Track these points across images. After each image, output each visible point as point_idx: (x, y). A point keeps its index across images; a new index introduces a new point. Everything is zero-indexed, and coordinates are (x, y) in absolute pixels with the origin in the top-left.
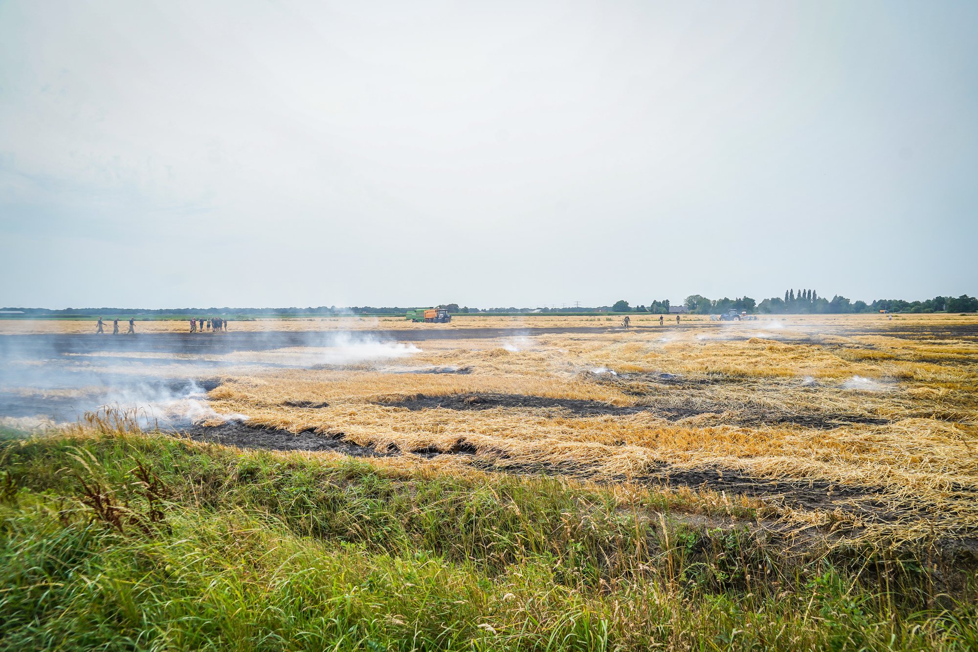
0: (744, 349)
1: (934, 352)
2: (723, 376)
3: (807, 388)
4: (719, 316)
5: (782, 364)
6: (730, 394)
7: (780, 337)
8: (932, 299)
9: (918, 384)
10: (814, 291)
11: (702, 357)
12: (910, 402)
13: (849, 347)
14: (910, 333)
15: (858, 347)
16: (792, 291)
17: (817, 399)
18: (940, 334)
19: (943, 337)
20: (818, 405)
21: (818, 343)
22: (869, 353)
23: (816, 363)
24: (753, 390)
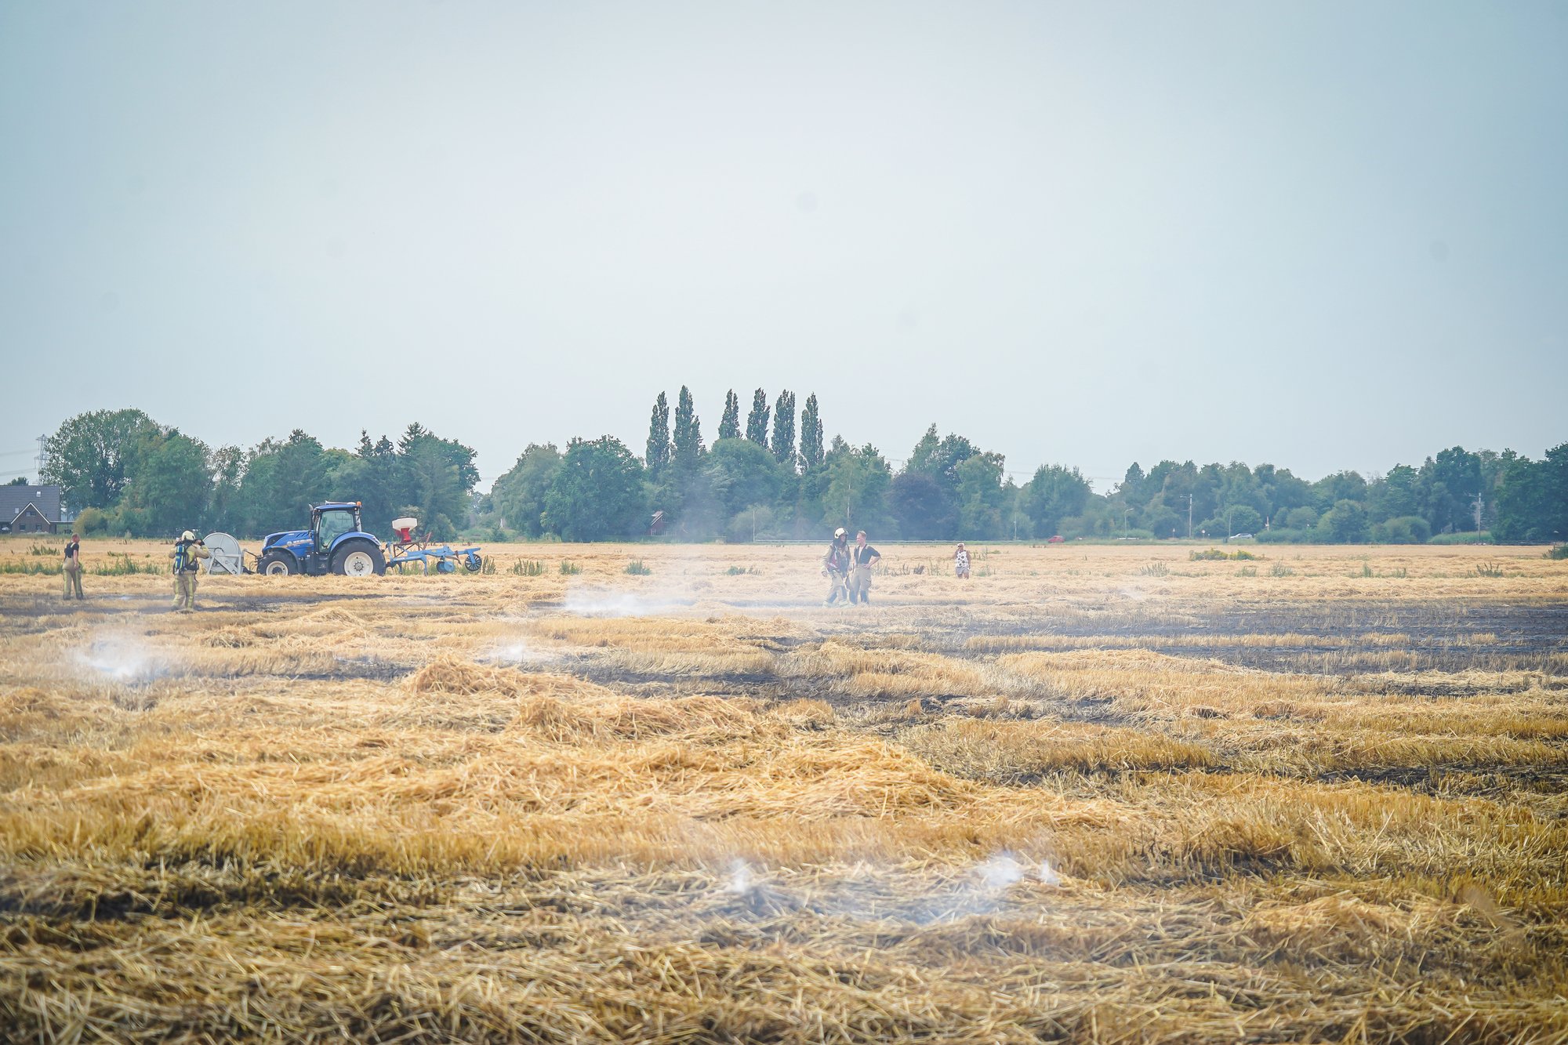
0: (383, 721)
1: (1410, 730)
2: (240, 875)
3: (723, 923)
4: (257, 547)
5: (592, 798)
6: (263, 966)
7: (608, 658)
8: (1418, 464)
9: (1309, 884)
10: (812, 403)
11: (125, 769)
12: (1260, 975)
13: (980, 714)
14: (1301, 640)
15: (1027, 714)
16: (685, 397)
17: (769, 975)
18: (1446, 642)
19: (1458, 660)
20: (772, 1011)
21: (817, 686)
22: (1083, 739)
23: (785, 791)
24: (415, 942)
